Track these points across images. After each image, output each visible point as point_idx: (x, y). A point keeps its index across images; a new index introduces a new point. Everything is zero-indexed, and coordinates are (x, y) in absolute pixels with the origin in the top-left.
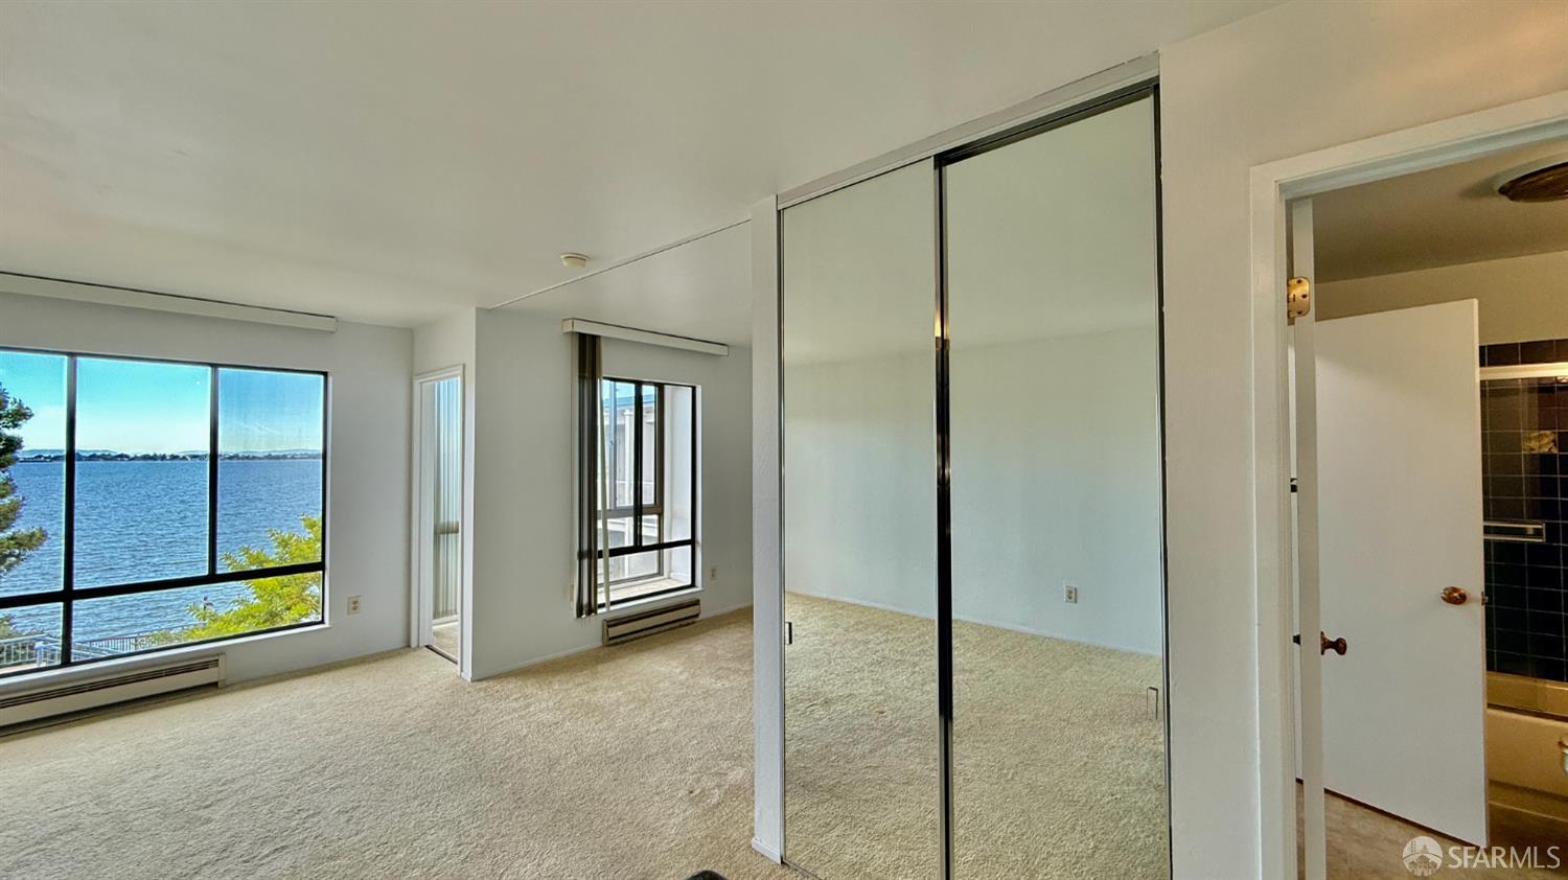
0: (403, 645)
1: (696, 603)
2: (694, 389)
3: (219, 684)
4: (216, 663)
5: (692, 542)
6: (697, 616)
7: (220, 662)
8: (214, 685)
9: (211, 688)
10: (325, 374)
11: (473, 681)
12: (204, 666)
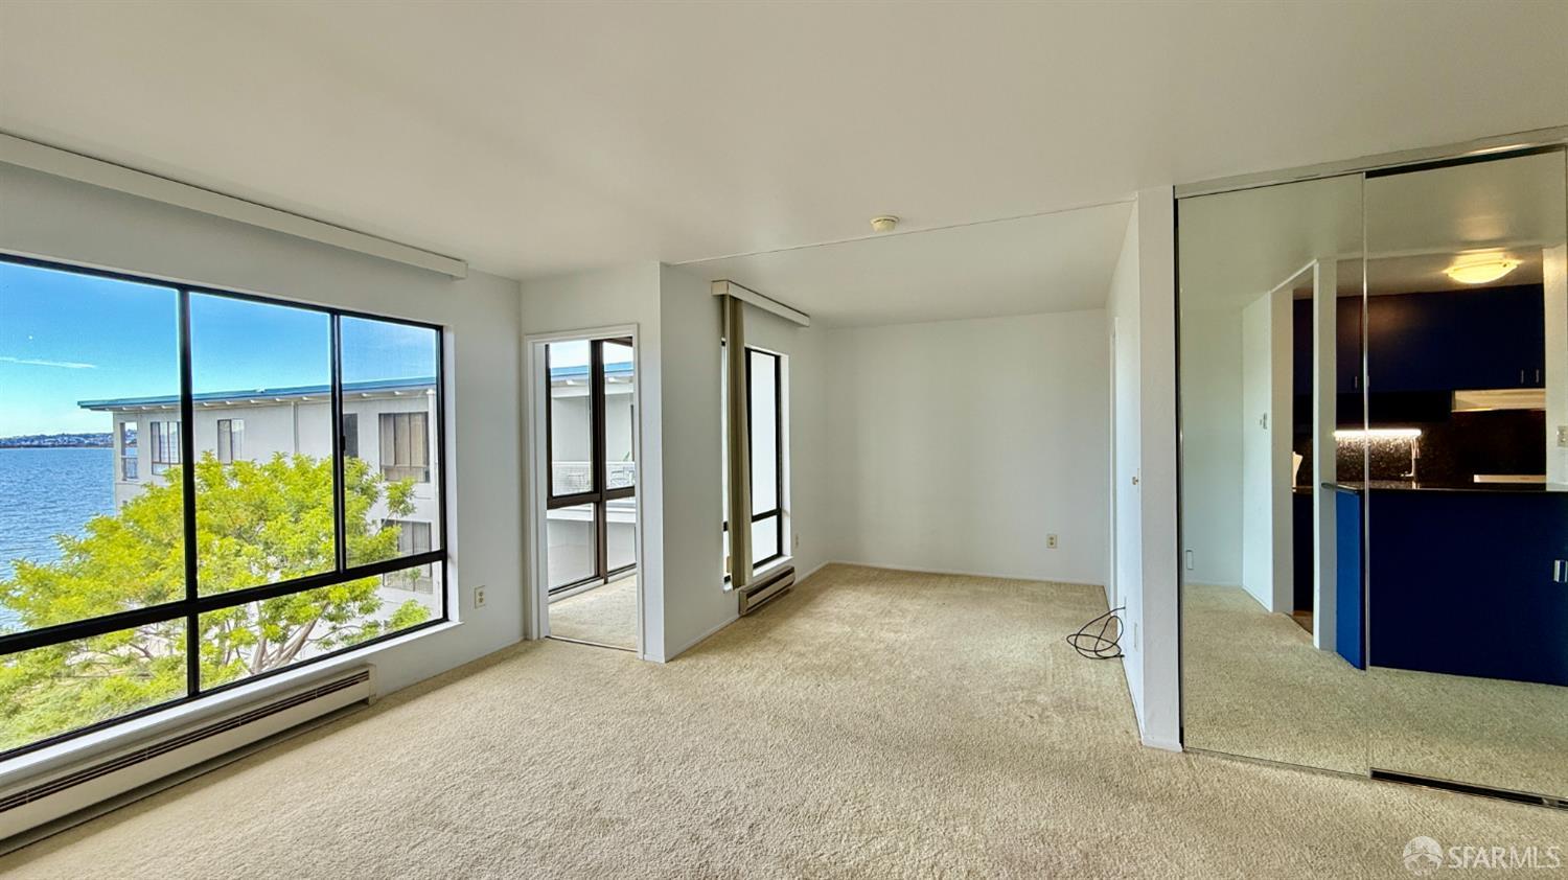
0: (522, 638)
1: (791, 571)
2: (777, 359)
3: (371, 701)
4: (365, 676)
5: (778, 512)
6: (791, 584)
7: (371, 673)
8: (364, 702)
9: (361, 708)
10: (439, 329)
11: (667, 662)
12: (352, 681)
